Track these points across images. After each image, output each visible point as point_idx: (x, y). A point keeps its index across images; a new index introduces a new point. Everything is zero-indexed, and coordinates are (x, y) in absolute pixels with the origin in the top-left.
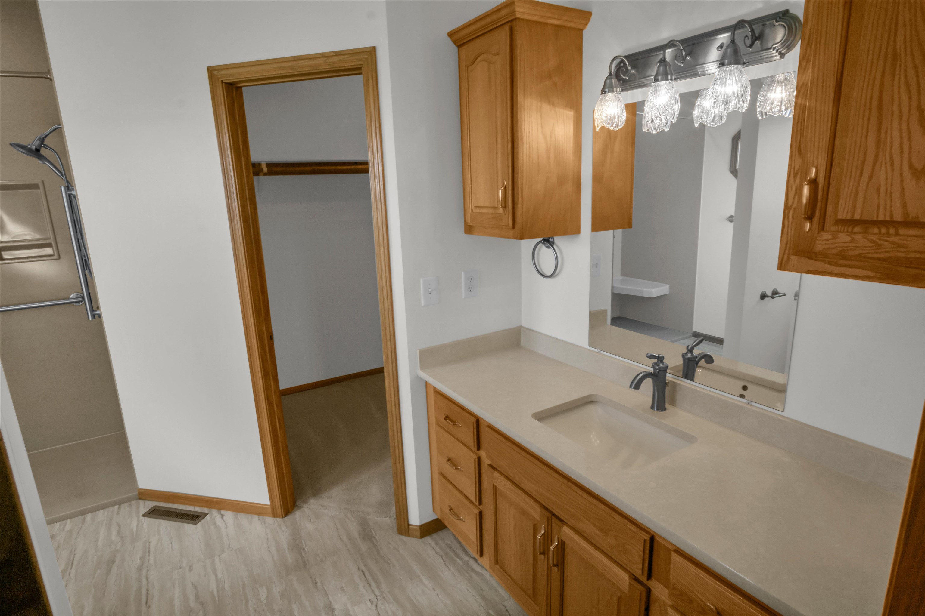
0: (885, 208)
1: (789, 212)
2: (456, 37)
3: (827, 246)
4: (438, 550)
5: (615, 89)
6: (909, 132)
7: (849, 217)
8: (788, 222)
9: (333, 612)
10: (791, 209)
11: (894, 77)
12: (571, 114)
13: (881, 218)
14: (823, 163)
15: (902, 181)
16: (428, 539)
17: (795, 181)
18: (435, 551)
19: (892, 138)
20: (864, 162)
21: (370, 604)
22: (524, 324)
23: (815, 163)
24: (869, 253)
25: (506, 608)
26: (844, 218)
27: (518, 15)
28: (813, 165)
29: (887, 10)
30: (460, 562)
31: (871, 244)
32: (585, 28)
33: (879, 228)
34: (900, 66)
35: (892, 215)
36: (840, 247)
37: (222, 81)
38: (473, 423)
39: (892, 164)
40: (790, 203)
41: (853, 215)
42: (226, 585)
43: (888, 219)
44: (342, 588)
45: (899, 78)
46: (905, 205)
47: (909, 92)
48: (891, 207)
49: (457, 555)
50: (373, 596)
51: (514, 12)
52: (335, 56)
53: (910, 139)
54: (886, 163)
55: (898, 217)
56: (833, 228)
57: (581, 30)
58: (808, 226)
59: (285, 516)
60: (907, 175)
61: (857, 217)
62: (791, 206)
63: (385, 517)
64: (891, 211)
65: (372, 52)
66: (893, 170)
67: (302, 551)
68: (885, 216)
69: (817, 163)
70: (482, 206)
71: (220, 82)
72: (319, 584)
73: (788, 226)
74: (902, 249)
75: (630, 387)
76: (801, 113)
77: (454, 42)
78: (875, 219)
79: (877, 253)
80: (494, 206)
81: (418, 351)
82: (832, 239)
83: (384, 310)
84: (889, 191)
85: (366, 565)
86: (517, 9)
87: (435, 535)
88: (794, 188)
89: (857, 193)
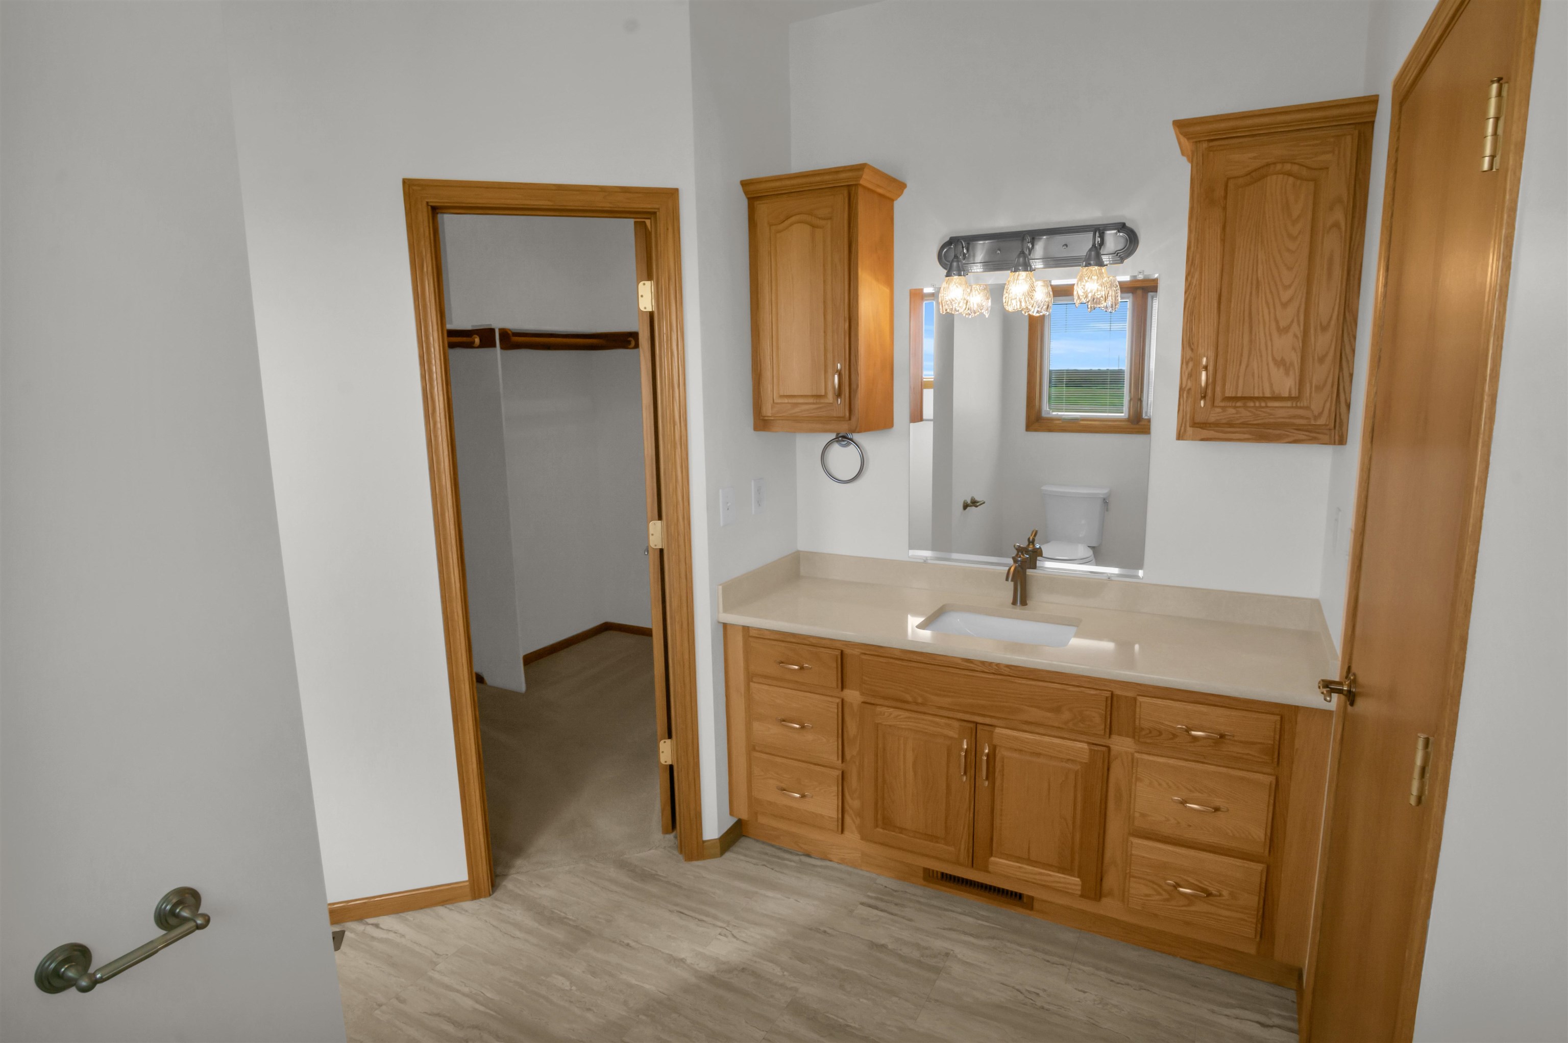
0: (1259, 388)
1: (1183, 393)
2: (752, 188)
3: (1218, 418)
4: (754, 861)
5: (962, 273)
6: (1270, 335)
7: (1233, 395)
8: (1183, 401)
9: (684, 963)
10: (1185, 390)
11: (1258, 297)
12: (887, 290)
13: (1256, 395)
14: (1211, 354)
15: (1268, 369)
16: (728, 855)
17: (1187, 368)
18: (752, 863)
19: (1259, 339)
20: (1242, 355)
21: (725, 938)
22: (803, 545)
23: (1206, 354)
24: (1250, 421)
25: (882, 886)
26: (1230, 396)
27: (862, 182)
28: (1204, 356)
29: (1250, 250)
30: (792, 864)
31: (1251, 414)
32: (896, 199)
33: (1254, 402)
34: (1262, 290)
35: (1263, 393)
36: (1228, 418)
37: (427, 203)
38: (837, 657)
39: (1261, 356)
40: (1184, 386)
41: (1237, 392)
42: (489, 995)
43: (1261, 395)
44: (669, 937)
45: (1262, 297)
46: (1271, 385)
47: (1269, 308)
48: (1263, 387)
49: (784, 859)
50: (719, 930)
51: (860, 177)
52: (620, 192)
53: (1271, 340)
54: (1257, 356)
55: (1268, 394)
56: (1222, 404)
57: (892, 200)
58: (1202, 403)
59: (493, 892)
60: (1271, 364)
61: (1239, 395)
62: (1185, 388)
63: (650, 850)
64: (1263, 390)
65: (672, 195)
66: (1262, 361)
67: (565, 920)
68: (1259, 393)
69: (1208, 355)
70: (796, 394)
71: (425, 204)
72: (632, 944)
73: (1183, 404)
74: (1272, 417)
75: (1007, 579)
76: (1189, 316)
77: (746, 193)
78: (1252, 396)
79: (1256, 420)
80: (818, 394)
81: (720, 587)
82: (1222, 412)
83: (678, 535)
84: (1260, 376)
85: (677, 905)
86: (864, 176)
87: (735, 848)
88: (1187, 374)
89: (1238, 377)
